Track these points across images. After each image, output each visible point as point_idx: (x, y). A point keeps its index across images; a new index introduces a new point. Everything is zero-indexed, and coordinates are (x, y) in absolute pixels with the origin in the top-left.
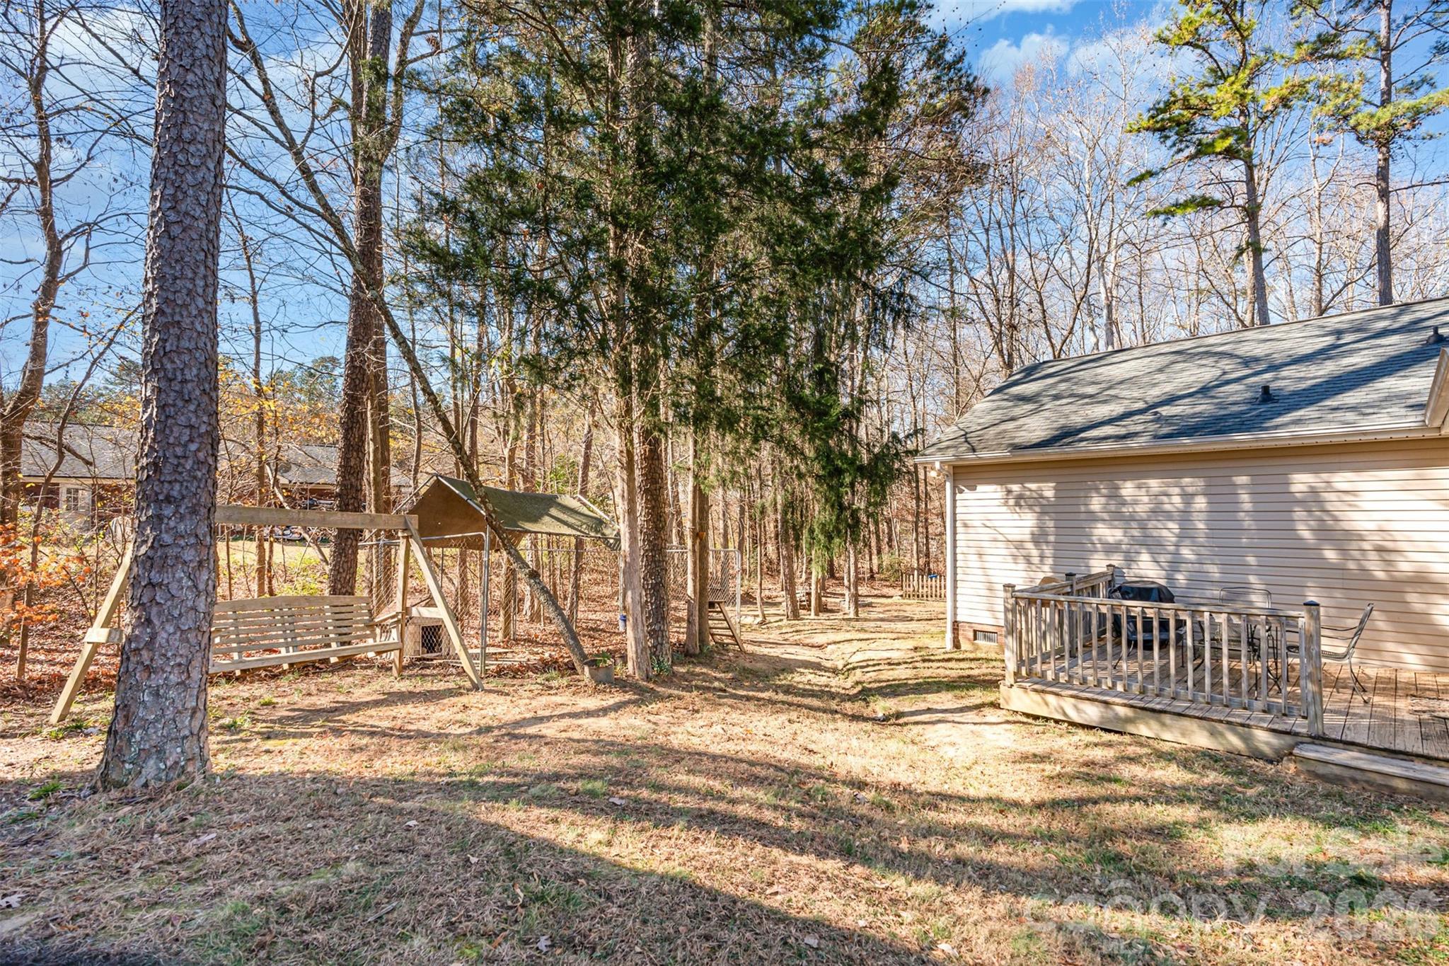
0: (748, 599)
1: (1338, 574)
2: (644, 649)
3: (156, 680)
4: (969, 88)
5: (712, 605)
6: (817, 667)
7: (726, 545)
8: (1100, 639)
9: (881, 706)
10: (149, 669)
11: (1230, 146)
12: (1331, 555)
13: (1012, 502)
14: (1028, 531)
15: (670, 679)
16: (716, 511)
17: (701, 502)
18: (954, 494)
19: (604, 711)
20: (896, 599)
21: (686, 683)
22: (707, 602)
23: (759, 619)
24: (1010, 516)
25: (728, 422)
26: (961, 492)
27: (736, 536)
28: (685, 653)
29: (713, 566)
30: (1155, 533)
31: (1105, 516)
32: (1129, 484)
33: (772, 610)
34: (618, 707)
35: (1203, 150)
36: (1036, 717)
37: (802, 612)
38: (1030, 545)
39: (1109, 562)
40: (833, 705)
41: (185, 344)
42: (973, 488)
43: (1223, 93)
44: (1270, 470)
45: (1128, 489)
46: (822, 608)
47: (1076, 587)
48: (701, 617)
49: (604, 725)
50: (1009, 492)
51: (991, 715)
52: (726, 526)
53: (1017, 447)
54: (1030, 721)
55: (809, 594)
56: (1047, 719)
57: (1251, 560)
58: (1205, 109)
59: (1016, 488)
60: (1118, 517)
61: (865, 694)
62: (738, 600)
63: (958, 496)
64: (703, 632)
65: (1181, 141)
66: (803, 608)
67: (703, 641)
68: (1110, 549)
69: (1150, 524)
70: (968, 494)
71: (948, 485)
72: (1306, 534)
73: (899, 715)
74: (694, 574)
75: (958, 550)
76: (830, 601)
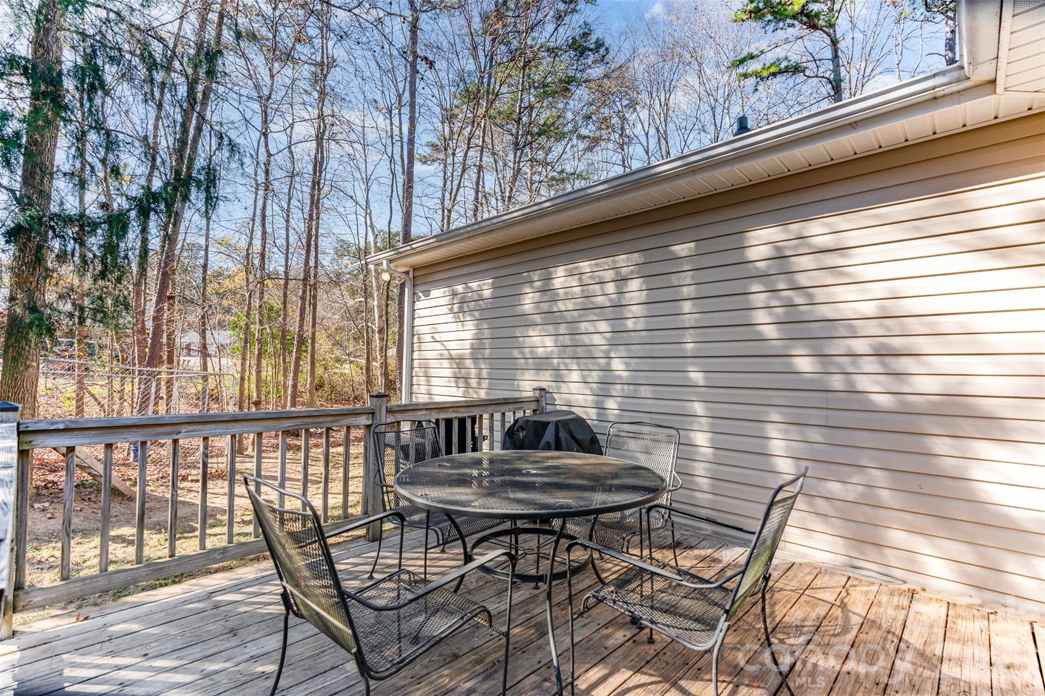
1: (818, 399)
12: (805, 364)
13: (456, 308)
14: (467, 345)
18: (412, 303)
24: (453, 327)
26: (418, 299)
30: (586, 339)
31: (538, 319)
32: (560, 271)
38: (469, 363)
39: (536, 385)
42: (429, 294)
44: (720, 229)
45: (560, 277)
50: (454, 294)
57: (697, 377)
59: (460, 288)
60: (551, 318)
63: (416, 305)
68: (541, 363)
69: (583, 327)
70: (424, 301)
72: (770, 331)
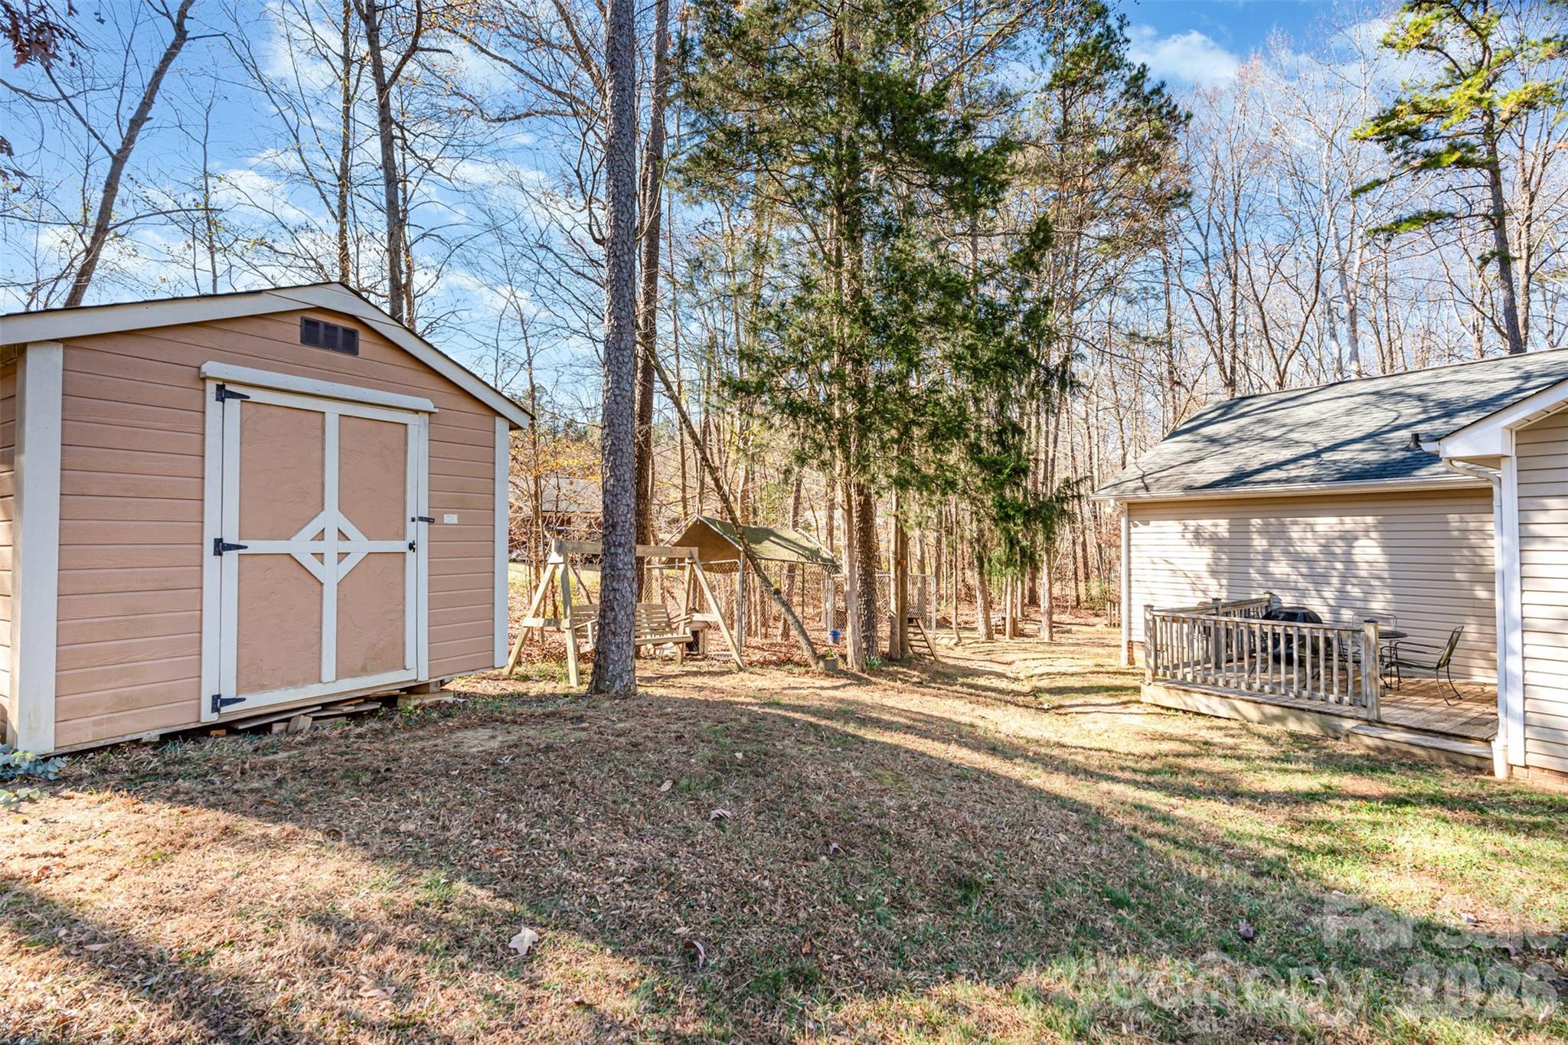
0: (943, 623)
2: (860, 649)
3: (618, 640)
4: (1172, 115)
5: (911, 620)
6: (1000, 676)
7: (923, 571)
8: (1251, 657)
9: (1047, 700)
10: (614, 634)
11: (1462, 158)
13: (1189, 536)
15: (878, 673)
16: (914, 548)
17: (902, 539)
18: (1129, 528)
19: (836, 688)
20: (1098, 627)
21: (893, 677)
22: (907, 618)
23: (955, 641)
25: (924, 483)
26: (1136, 526)
27: (933, 561)
28: (889, 659)
29: (912, 591)
33: (966, 634)
34: (844, 686)
35: (1432, 161)
36: (1168, 709)
37: (996, 636)
40: (1009, 698)
41: (625, 460)
42: (1146, 523)
43: (1456, 96)
44: (1423, 511)
46: (1017, 633)
47: (1221, 611)
48: (902, 630)
49: (839, 694)
50: (1186, 527)
51: (1134, 708)
52: (923, 553)
53: (1190, 488)
54: (1164, 711)
55: (1004, 619)
56: (1177, 710)
58: (1443, 112)
59: (1192, 523)
61: (1036, 692)
62: (934, 624)
63: (1133, 530)
64: (904, 643)
65: (1407, 154)
66: (999, 632)
67: (903, 650)
70: (1141, 528)
71: (1123, 521)
73: (1060, 707)
74: (896, 594)
75: (1133, 578)
76: (1029, 628)
